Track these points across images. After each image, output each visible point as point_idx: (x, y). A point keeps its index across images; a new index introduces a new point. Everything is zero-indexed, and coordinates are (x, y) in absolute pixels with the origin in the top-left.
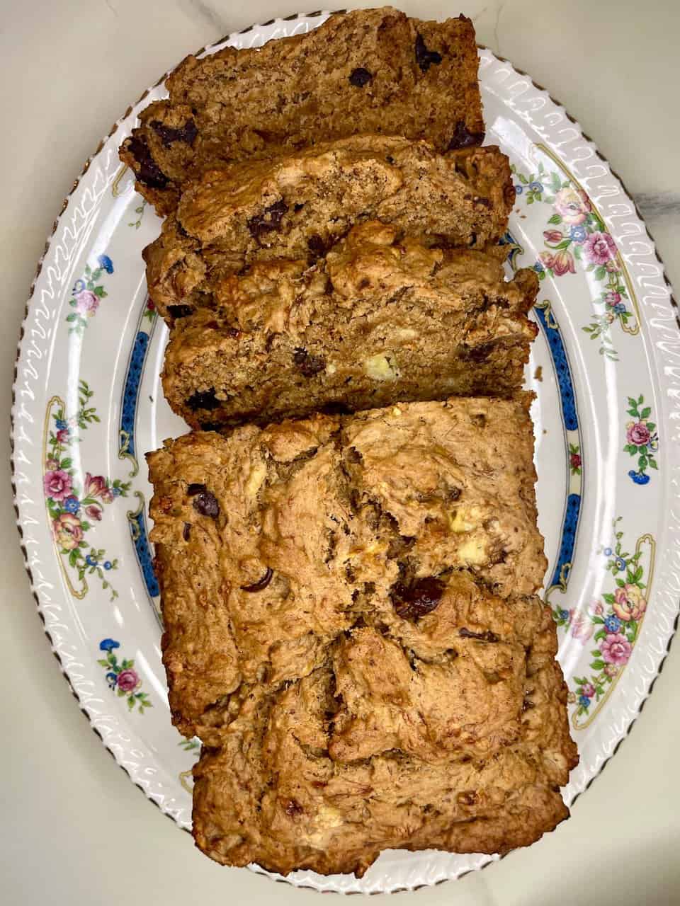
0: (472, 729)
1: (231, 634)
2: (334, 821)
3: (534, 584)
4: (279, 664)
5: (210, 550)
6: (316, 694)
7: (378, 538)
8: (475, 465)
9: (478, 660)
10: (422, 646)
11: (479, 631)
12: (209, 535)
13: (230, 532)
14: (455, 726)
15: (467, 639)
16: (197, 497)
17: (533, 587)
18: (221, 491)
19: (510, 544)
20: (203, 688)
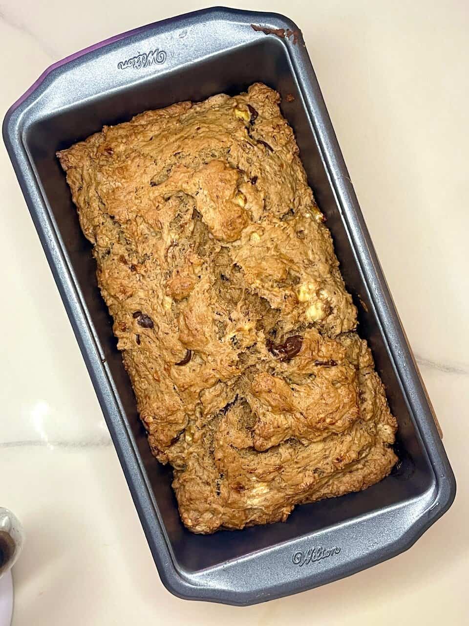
0: (331, 416)
1: (177, 392)
2: (264, 490)
3: (353, 322)
4: (206, 403)
5: (153, 347)
6: (238, 420)
7: (249, 320)
8: (303, 261)
9: (327, 377)
10: (295, 375)
11: (325, 360)
12: (151, 338)
13: (161, 333)
14: (322, 416)
15: (319, 367)
16: (139, 318)
17: (352, 324)
18: (151, 312)
19: (334, 302)
20: (167, 429)
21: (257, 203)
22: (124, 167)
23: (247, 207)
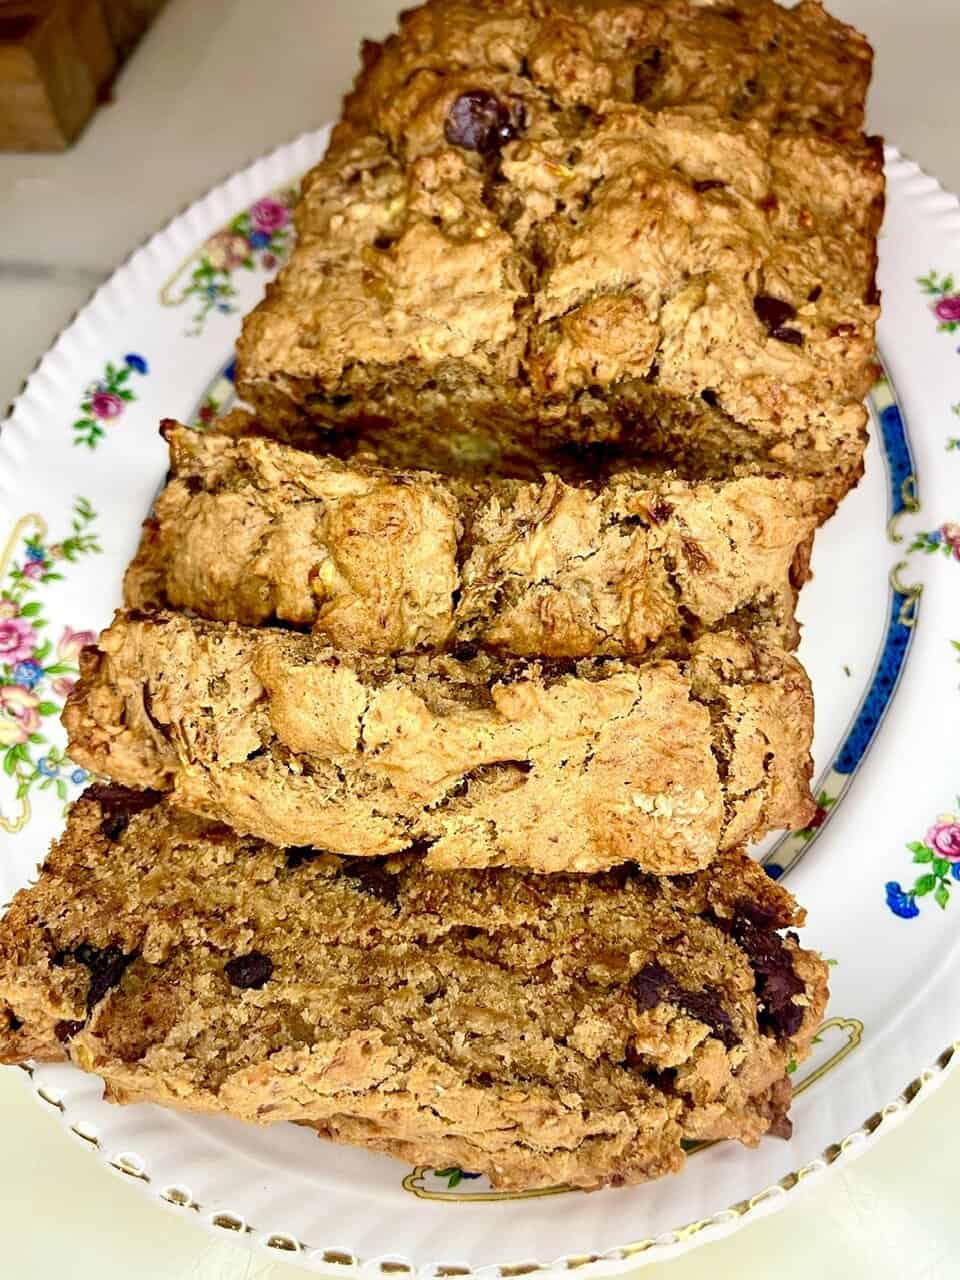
21: (288, 549)
22: (606, 853)
23: (319, 555)
